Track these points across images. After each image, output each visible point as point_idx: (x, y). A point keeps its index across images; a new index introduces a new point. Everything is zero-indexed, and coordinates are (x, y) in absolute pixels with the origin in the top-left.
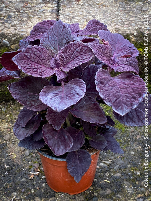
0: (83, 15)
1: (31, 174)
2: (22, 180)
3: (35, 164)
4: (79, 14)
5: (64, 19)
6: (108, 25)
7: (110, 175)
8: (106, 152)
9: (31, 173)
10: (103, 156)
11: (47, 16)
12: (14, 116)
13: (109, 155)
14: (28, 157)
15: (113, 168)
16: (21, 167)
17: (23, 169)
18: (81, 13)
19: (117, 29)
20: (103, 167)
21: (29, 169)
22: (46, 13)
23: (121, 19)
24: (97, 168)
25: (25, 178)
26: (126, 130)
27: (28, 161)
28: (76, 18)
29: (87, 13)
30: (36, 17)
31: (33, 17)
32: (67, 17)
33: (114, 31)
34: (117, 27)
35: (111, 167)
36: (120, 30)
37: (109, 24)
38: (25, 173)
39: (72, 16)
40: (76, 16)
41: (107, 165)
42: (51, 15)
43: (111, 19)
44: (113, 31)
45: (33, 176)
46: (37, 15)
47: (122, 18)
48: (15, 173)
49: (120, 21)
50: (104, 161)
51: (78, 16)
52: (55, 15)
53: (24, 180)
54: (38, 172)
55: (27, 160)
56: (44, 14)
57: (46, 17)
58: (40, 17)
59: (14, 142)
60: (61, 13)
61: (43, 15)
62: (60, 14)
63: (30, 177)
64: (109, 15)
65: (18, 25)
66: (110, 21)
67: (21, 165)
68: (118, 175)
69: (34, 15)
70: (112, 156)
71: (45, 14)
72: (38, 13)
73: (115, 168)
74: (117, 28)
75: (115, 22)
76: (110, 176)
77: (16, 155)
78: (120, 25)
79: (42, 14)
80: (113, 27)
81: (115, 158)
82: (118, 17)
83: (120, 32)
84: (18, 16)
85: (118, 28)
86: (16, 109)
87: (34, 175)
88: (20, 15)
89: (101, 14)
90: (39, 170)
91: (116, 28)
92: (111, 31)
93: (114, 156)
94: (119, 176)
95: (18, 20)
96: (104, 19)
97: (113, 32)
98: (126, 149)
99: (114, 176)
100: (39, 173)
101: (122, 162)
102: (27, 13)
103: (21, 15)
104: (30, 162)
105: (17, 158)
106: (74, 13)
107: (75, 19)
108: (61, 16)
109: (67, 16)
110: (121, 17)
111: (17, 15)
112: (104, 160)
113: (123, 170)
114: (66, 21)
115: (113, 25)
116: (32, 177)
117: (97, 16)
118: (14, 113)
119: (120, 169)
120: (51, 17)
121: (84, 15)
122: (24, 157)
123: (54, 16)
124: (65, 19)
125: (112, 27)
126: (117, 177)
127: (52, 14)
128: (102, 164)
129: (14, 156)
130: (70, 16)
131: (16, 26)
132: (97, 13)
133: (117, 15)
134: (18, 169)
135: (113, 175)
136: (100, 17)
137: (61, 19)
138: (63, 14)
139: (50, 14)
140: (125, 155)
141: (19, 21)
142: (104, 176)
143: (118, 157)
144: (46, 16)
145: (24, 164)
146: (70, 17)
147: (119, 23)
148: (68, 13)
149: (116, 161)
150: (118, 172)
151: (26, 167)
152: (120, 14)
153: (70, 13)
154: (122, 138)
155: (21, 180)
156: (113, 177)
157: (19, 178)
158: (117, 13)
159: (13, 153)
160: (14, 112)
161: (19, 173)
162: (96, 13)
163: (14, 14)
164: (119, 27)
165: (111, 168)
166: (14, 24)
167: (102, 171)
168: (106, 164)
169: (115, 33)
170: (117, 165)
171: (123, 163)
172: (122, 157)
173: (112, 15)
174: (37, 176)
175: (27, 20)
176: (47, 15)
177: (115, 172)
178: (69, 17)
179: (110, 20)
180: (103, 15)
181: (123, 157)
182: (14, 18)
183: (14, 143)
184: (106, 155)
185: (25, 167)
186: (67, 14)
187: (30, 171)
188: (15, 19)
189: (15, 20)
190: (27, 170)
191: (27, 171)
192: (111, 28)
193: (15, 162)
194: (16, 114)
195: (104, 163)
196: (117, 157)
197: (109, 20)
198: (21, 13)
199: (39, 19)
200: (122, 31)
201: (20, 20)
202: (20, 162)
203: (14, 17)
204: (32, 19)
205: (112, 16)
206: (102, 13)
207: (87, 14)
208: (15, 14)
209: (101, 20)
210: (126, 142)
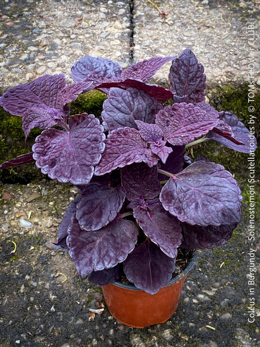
0: (173, 46)
1: (91, 312)
2: (78, 322)
3: (96, 294)
4: (166, 42)
5: (142, 52)
6: (215, 65)
7: (215, 316)
8: (207, 275)
9: (91, 310)
10: (203, 282)
11: (115, 47)
12: (60, 205)
13: (213, 280)
14: (85, 281)
15: (220, 303)
16: (74, 298)
17: (79, 303)
18: (169, 41)
19: (229, 74)
20: (203, 301)
21: (88, 302)
22: (112, 40)
23: (236, 54)
24: (194, 303)
25: (82, 318)
26: (238, 235)
27: (85, 287)
28: (162, 50)
29: (179, 41)
30: (97, 48)
31: (92, 47)
32: (146, 49)
33: (225, 78)
34: (229, 70)
35: (216, 302)
36: (234, 75)
37: (215, 63)
38: (82, 310)
39: (155, 46)
40: (161, 47)
41: (209, 298)
42: (120, 45)
43: (219, 52)
44: (223, 76)
45: (94, 315)
46: (98, 44)
47: (237, 52)
48: (65, 308)
49: (234, 57)
50: (204, 291)
51: (165, 46)
52: (126, 45)
53: (80, 321)
54: (101, 308)
55: (83, 285)
56: (109, 42)
57: (113, 49)
58: (103, 48)
59: (62, 253)
60: (137, 40)
61: (108, 45)
62: (134, 42)
63: (89, 317)
64: (216, 46)
65: (68, 63)
66: (218, 58)
67: (76, 294)
68: (228, 316)
69: (93, 45)
70: (216, 282)
71: (111, 42)
72: (99, 40)
73: (222, 303)
74: (229, 72)
75: (226, 61)
76: (215, 319)
77: (67, 277)
78: (235, 66)
79: (106, 43)
80: (223, 71)
81: (221, 285)
82: (231, 50)
83: (235, 79)
84: (68, 45)
85: (231, 73)
86: (64, 192)
87: (96, 314)
88: (70, 43)
89: (203, 43)
90: (103, 306)
91: (227, 72)
92: (220, 76)
93: (220, 281)
94: (229, 318)
95: (68, 54)
96: (206, 53)
97: (223, 78)
98: (238, 269)
99: (221, 317)
100: (103, 310)
101: (233, 293)
102: (82, 40)
103: (72, 44)
104: (89, 290)
105: (68, 282)
106: (158, 40)
107: (161, 53)
108: (137, 47)
109: (147, 46)
110: (236, 49)
111: (66, 44)
112: (205, 289)
113: (235, 308)
114: (145, 56)
115: (222, 66)
116: (93, 317)
117: (196, 46)
118: (61, 199)
119: (229, 305)
120: (120, 48)
121: (175, 45)
122: (78, 280)
123: (126, 47)
124: (144, 53)
125: (221, 69)
126: (225, 319)
127: (122, 42)
128: (201, 296)
129: (64, 278)
130: (151, 46)
131: (65, 66)
132: (196, 41)
133: (228, 45)
134: (70, 303)
135: (218, 317)
136: (201, 50)
137: (137, 51)
138: (140, 42)
139: (119, 42)
140: (238, 280)
141: (69, 56)
142: (205, 316)
143: (227, 284)
144: (113, 47)
145: (79, 292)
146: (152, 49)
147: (232, 62)
148: (148, 41)
149: (224, 291)
150: (228, 312)
151: (83, 298)
152: (233, 44)
153: (152, 41)
154: (232, 249)
155: (76, 322)
156: (220, 320)
157: (73, 318)
158: (228, 41)
159: (61, 274)
160: (61, 197)
161: (73, 310)
162: (194, 40)
163: (61, 41)
164: (232, 69)
165: (216, 304)
166: (61, 62)
167: (201, 307)
168: (208, 295)
169: (226, 80)
170: (226, 298)
171: (235, 295)
172: (232, 283)
173: (220, 45)
174: (100, 316)
175: (82, 54)
176: (114, 45)
177: (223, 311)
178: (150, 48)
179: (218, 56)
180: (206, 45)
181: (234, 284)
182: (61, 49)
183: (62, 255)
184: (207, 279)
185: (81, 299)
186: (147, 43)
187: (90, 307)
188: (63, 52)
189: (63, 54)
190: (84, 304)
191: (84, 306)
192: (220, 71)
193: (65, 290)
194: (63, 201)
195: (205, 294)
196: (225, 284)
197: (215, 56)
198: (71, 39)
199: (101, 53)
200: (238, 78)
201: (71, 54)
202: (74, 290)
203: (60, 47)
204: (90, 52)
205: (220, 47)
206: (203, 41)
207: (180, 43)
208: (63, 42)
209: (203, 54)
210: (238, 257)
